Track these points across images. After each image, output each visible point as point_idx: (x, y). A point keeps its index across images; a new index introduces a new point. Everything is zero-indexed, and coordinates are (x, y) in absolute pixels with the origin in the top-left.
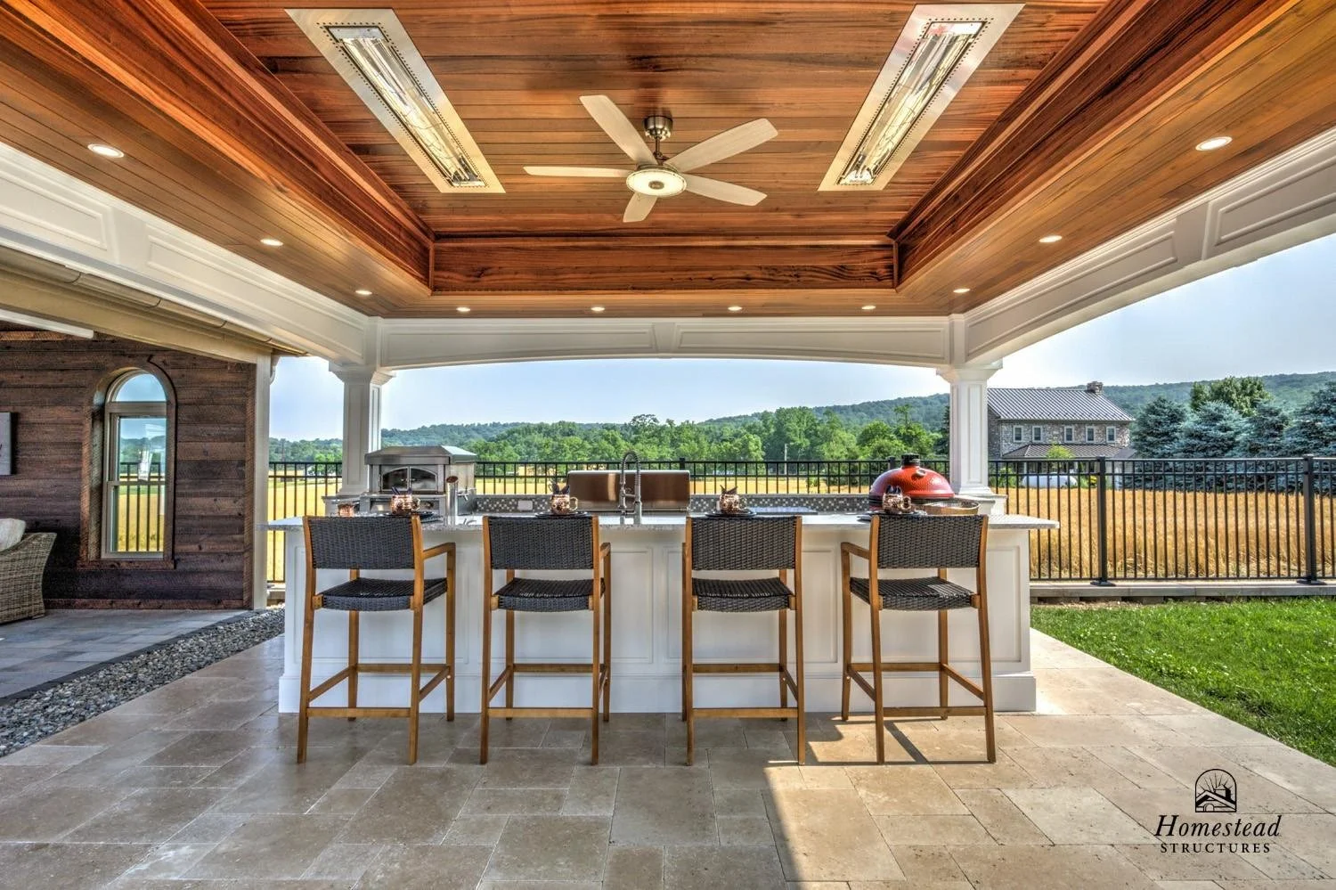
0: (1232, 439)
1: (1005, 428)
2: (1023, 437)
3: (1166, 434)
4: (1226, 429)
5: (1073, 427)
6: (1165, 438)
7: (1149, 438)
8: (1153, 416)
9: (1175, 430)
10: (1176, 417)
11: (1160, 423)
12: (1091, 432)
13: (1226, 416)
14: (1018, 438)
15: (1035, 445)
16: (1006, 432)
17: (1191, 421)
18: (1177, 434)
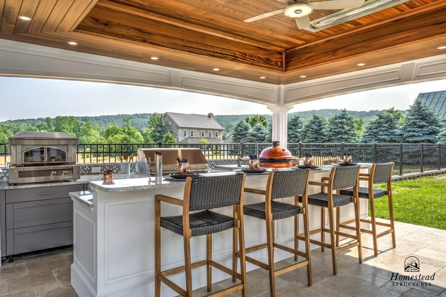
0: (264, 137)
1: (180, 130)
2: (187, 134)
3: (243, 135)
4: (262, 133)
5: (204, 131)
6: (243, 136)
7: (239, 136)
8: (240, 128)
9: (246, 133)
10: (246, 129)
11: (242, 130)
12: (210, 133)
13: (262, 129)
14: (185, 135)
15: (191, 138)
16: (181, 132)
17: (251, 130)
18: (247, 135)
